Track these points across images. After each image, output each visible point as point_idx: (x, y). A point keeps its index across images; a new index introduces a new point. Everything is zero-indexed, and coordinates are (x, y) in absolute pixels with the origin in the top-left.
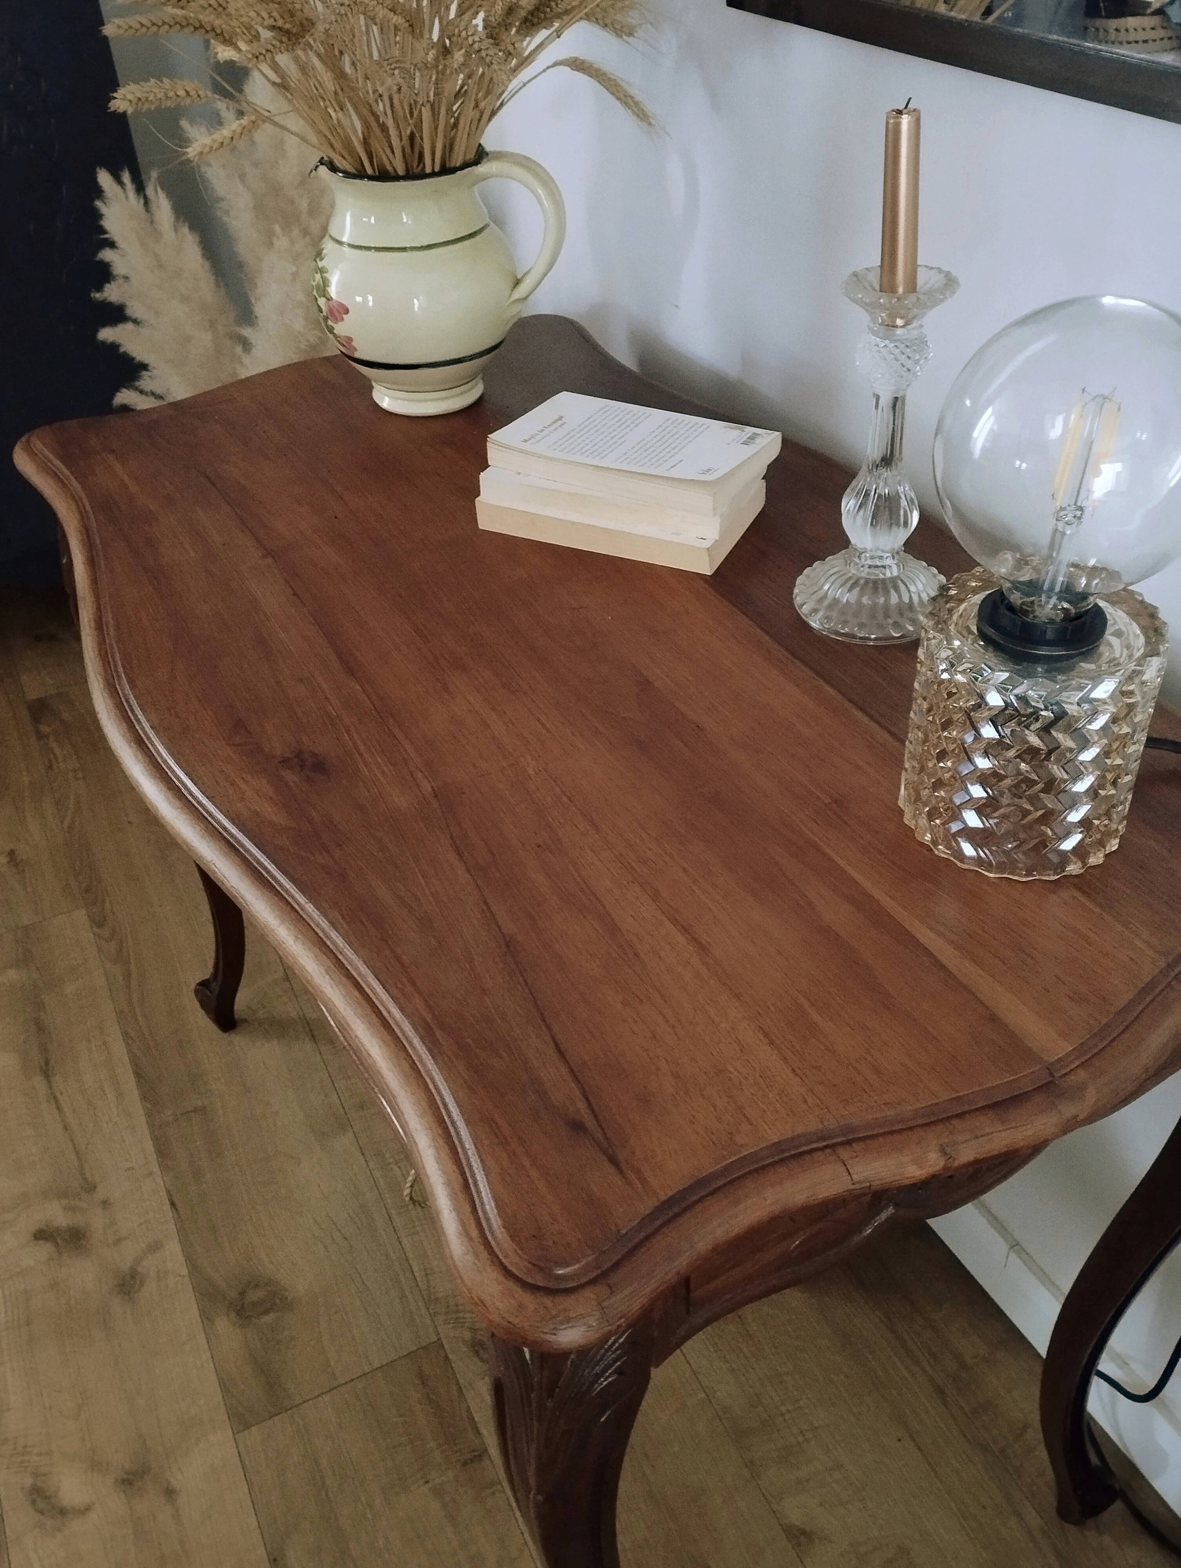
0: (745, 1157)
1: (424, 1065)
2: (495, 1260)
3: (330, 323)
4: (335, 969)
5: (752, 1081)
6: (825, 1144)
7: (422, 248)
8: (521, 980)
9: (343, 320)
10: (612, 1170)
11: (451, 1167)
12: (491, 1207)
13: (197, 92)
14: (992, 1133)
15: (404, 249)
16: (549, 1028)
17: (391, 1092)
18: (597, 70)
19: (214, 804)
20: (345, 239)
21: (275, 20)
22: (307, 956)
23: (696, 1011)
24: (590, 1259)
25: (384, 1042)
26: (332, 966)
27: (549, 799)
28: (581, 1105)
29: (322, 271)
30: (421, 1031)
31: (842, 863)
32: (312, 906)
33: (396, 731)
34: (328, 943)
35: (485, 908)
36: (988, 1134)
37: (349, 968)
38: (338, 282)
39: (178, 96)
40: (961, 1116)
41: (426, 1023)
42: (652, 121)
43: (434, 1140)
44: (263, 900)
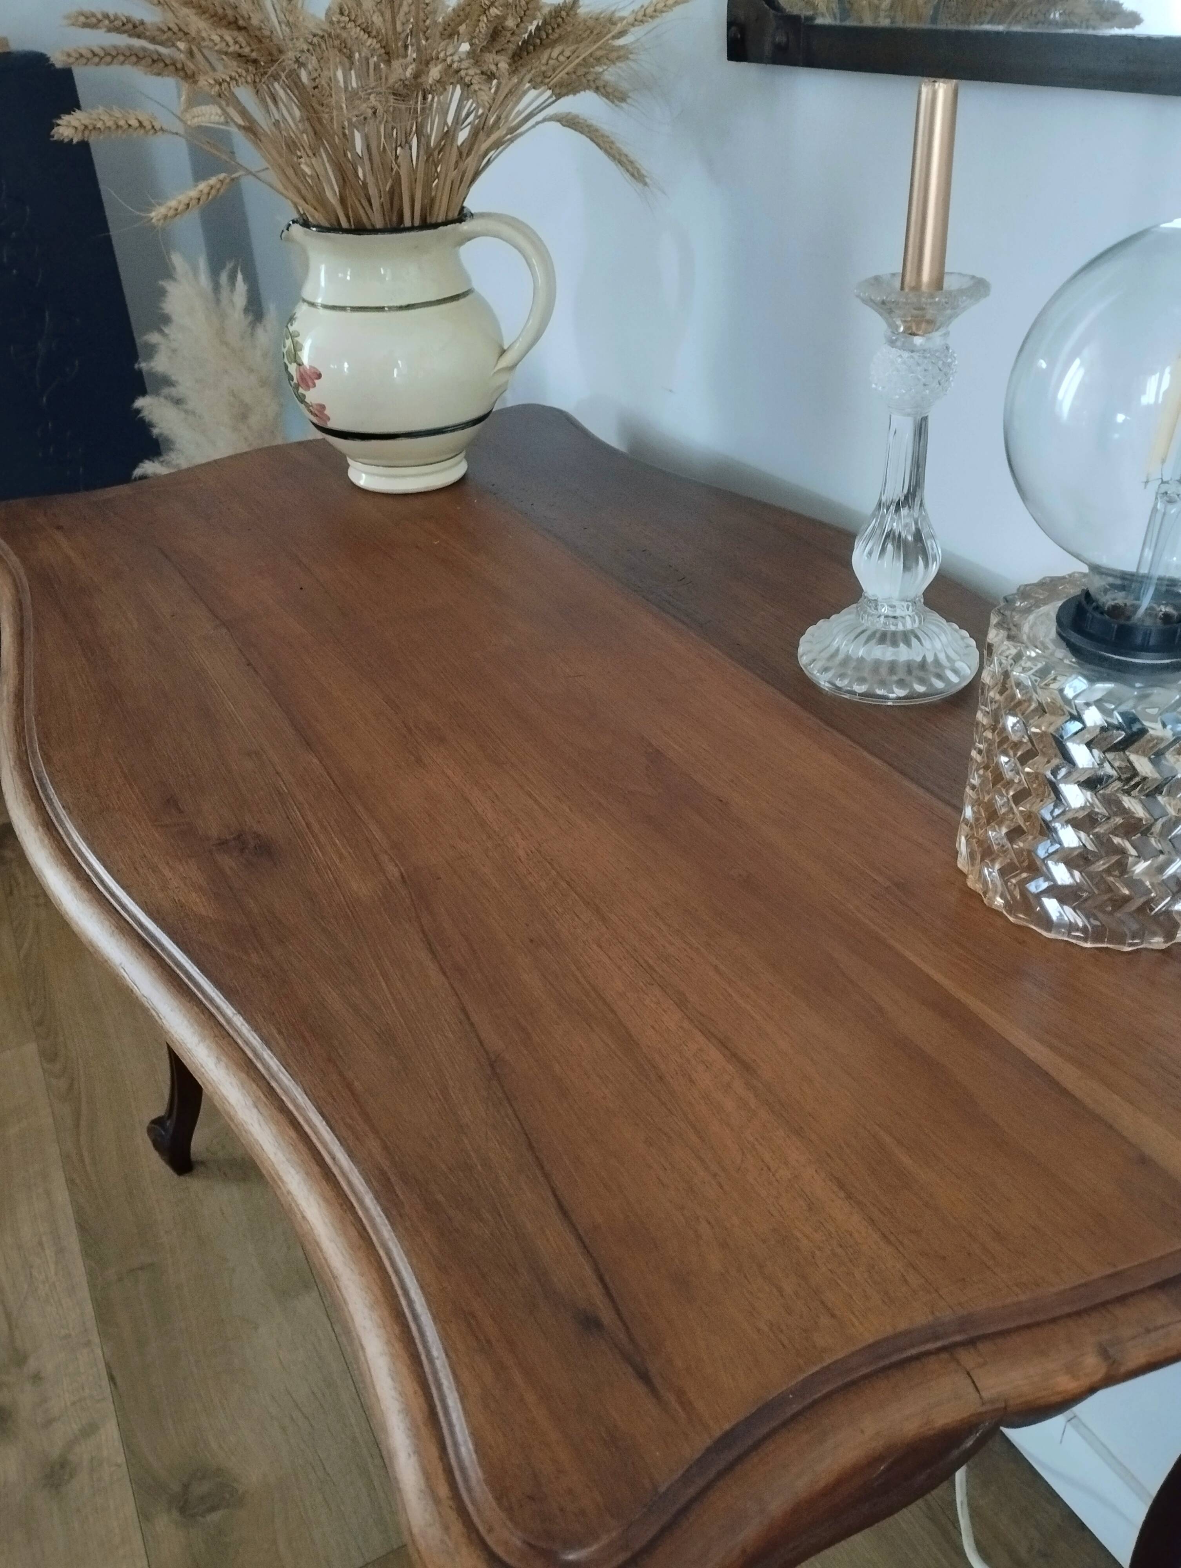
0: (828, 1367)
1: (377, 1232)
2: (474, 1536)
3: (301, 390)
4: (265, 1099)
5: (829, 1252)
6: (939, 1344)
7: (401, 308)
8: (510, 1111)
9: (314, 385)
10: (640, 1388)
11: (411, 1386)
12: (468, 1449)
13: (151, 122)
14: (1169, 1324)
15: (381, 309)
16: (547, 1176)
17: (331, 1272)
18: (589, 126)
19: (130, 894)
20: (319, 301)
21: (241, 47)
22: (231, 1083)
23: (743, 1153)
24: (614, 1534)
25: (326, 1200)
26: (262, 1096)
27: (543, 884)
28: (596, 1291)
29: (293, 336)
30: (375, 1184)
31: (913, 958)
32: (241, 1018)
33: (359, 808)
34: (259, 1066)
35: (462, 1017)
36: (1162, 1327)
37: (284, 1098)
38: (311, 347)
39: (130, 125)
40: (1122, 1299)
41: (383, 1173)
42: (647, 180)
43: (389, 1342)
44: (180, 1011)
